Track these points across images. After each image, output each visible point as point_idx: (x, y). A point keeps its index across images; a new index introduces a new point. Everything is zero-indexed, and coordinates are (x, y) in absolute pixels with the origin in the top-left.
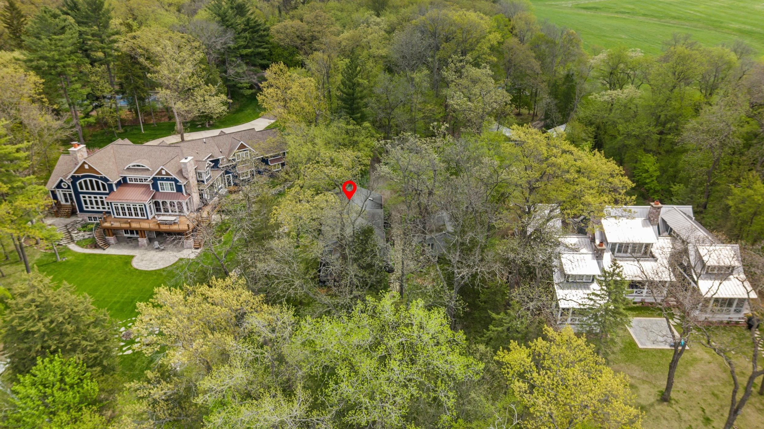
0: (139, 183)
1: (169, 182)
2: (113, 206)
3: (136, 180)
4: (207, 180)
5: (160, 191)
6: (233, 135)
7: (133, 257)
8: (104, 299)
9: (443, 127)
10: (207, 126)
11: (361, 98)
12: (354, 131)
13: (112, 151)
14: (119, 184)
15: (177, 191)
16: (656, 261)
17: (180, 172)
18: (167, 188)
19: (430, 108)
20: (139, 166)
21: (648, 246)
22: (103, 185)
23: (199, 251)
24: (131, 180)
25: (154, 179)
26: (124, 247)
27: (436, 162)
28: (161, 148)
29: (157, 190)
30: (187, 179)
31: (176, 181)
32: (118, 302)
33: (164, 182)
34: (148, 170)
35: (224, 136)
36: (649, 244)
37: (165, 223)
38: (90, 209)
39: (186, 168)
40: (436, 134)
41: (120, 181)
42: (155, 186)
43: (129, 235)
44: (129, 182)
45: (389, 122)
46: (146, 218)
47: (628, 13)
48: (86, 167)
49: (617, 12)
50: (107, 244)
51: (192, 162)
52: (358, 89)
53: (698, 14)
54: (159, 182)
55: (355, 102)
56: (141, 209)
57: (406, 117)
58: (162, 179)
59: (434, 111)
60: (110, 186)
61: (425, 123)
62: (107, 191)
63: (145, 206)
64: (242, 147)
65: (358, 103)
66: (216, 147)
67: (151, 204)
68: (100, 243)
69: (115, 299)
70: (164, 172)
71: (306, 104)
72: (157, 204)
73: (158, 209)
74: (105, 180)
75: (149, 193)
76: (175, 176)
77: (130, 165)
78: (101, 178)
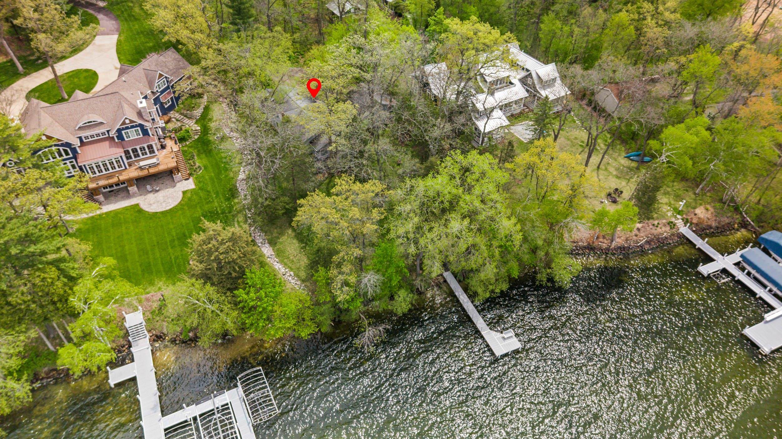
1: (134, 129)
2: (88, 167)
3: (92, 136)
5: (126, 139)
6: (142, 67)
7: (138, 204)
13: (47, 116)
15: (143, 135)
18: (132, 135)
20: (91, 122)
22: (65, 150)
23: (191, 180)
24: (86, 138)
25: (119, 131)
28: (99, 99)
29: (123, 139)
30: (149, 121)
31: (141, 126)
34: (102, 123)
42: (120, 137)
43: (109, 189)
46: (124, 168)
50: (100, 203)
54: (123, 132)
56: (118, 162)
58: (127, 128)
60: (74, 149)
62: (71, 156)
63: (121, 157)
64: (160, 76)
70: (127, 121)
72: (127, 152)
73: (129, 157)
74: (68, 145)
75: (117, 145)
76: (140, 122)
77: (81, 124)
78: (62, 145)
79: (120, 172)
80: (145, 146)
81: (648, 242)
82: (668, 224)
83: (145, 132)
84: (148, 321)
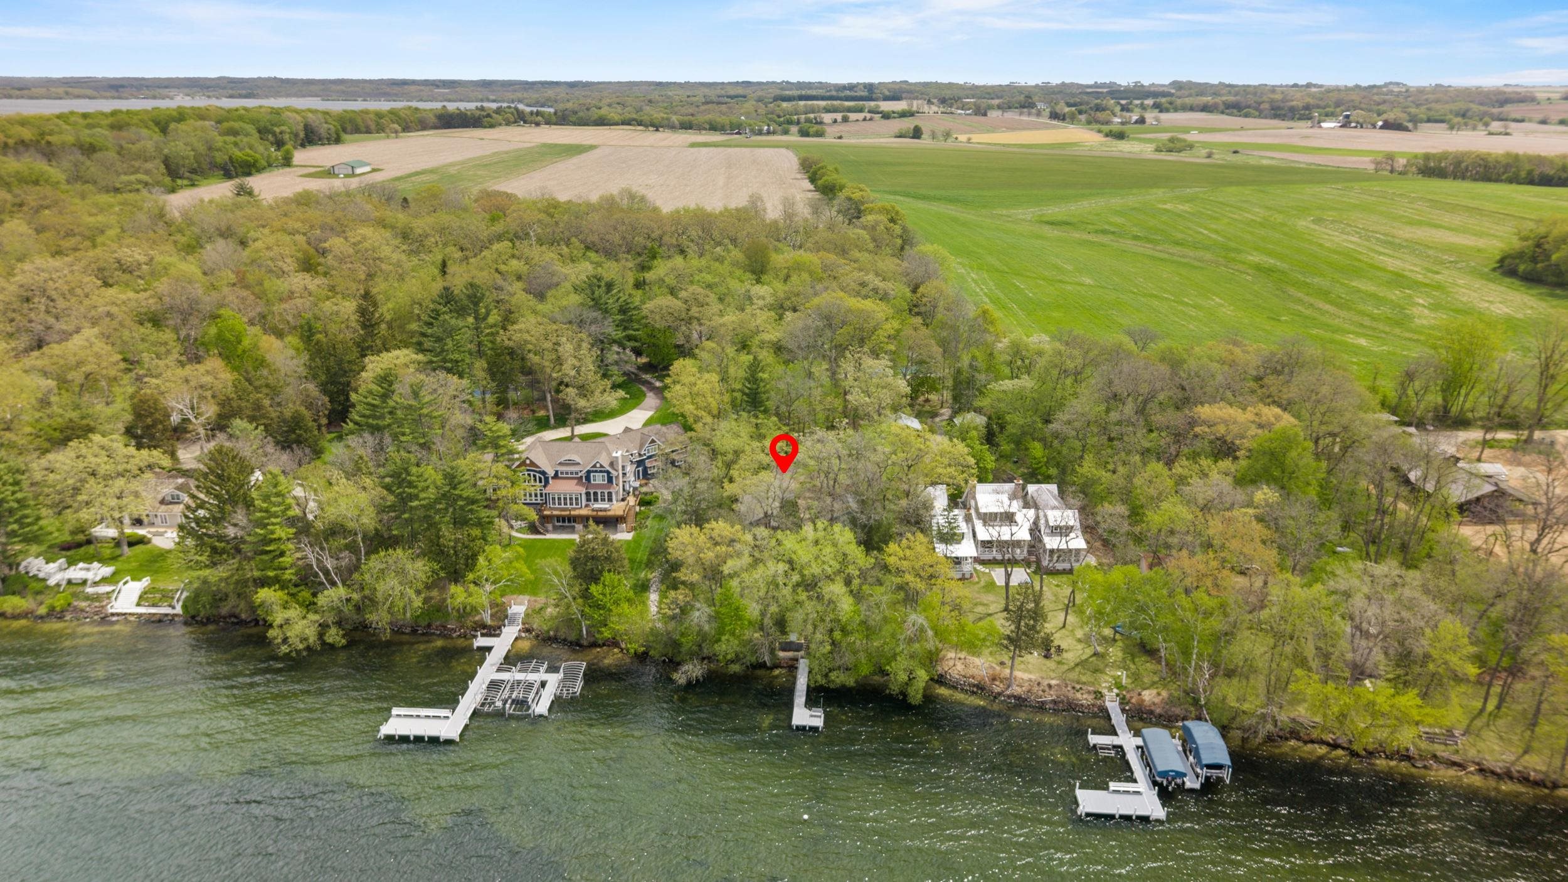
0: (572, 475)
1: (601, 474)
2: (551, 497)
3: (570, 473)
5: (593, 482)
6: (641, 431)
9: (844, 421)
11: (764, 392)
13: (541, 448)
14: (554, 477)
15: (608, 482)
18: (599, 479)
20: (569, 460)
21: (1012, 514)
22: (540, 478)
23: (632, 534)
25: (589, 472)
26: (562, 533)
29: (590, 481)
30: (617, 471)
31: (608, 473)
33: (597, 474)
34: (578, 464)
37: (598, 510)
39: (617, 461)
41: (554, 474)
42: (588, 478)
43: (561, 524)
44: (563, 475)
46: (580, 506)
47: (1113, 233)
48: (528, 462)
49: (1096, 232)
50: (547, 530)
52: (762, 384)
53: (1214, 236)
54: (592, 475)
55: (757, 396)
56: (577, 499)
58: (596, 472)
60: (547, 478)
62: (543, 484)
64: (653, 441)
65: (760, 397)
66: (629, 443)
68: (541, 530)
70: (597, 466)
72: (588, 494)
73: (588, 500)
74: (543, 473)
75: (582, 485)
76: (608, 468)
77: (562, 460)
78: (539, 472)
79: (575, 509)
80: (606, 492)
81: (1054, 702)
82: (1095, 693)
83: (610, 480)
84: (527, 615)
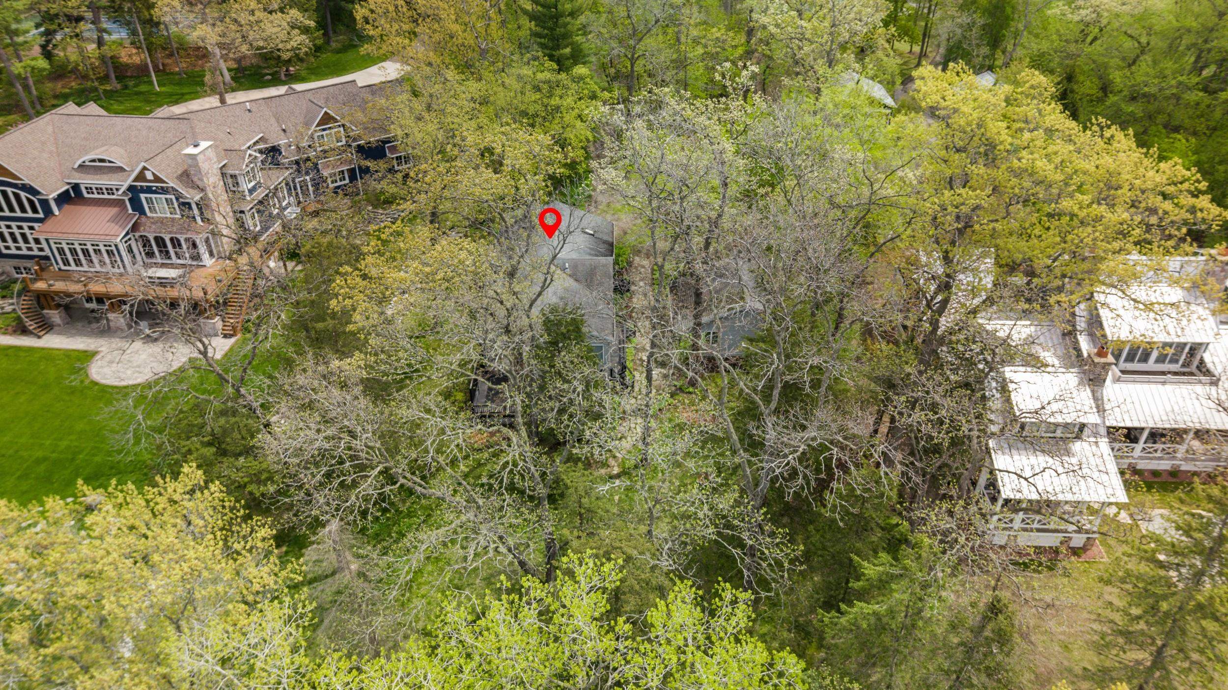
0: (106, 196)
1: (163, 196)
2: (54, 246)
3: (100, 190)
4: (251, 191)
5: (149, 214)
6: (309, 95)
7: (94, 354)
8: (17, 451)
9: (744, 73)
10: (283, 78)
11: (573, 14)
12: (553, 86)
13: (50, 129)
14: (64, 199)
15: (183, 215)
16: (1215, 383)
17: (186, 177)
18: (161, 207)
19: (718, 35)
20: (103, 161)
21: (1195, 349)
22: (31, 202)
23: (233, 340)
24: (89, 190)
25: (131, 188)
26: (81, 333)
27: (729, 156)
29: (142, 212)
30: (202, 190)
31: (177, 194)
32: (45, 459)
33: (153, 196)
34: (120, 169)
35: (291, 97)
36: (1201, 344)
37: (163, 283)
38: (14, 251)
39: (197, 165)
40: (730, 89)
41: (67, 191)
42: (136, 204)
43: (94, 306)
44: (86, 195)
45: (632, 66)
46: (122, 271)
50: (46, 326)
51: (211, 153)
54: (143, 196)
55: (561, 21)
56: (110, 253)
57: (666, 56)
58: (149, 190)
59: (724, 41)
60: (45, 203)
61: (707, 68)
62: (41, 215)
63: (116, 246)
64: (328, 119)
65: (565, 25)
66: (273, 121)
67: (133, 243)
68: (31, 325)
69: (40, 454)
70: (149, 176)
71: (456, 28)
72: (146, 241)
73: (150, 253)
75: (124, 219)
76: (174, 184)
77: (86, 160)
78: (24, 188)
80: (181, 238)
